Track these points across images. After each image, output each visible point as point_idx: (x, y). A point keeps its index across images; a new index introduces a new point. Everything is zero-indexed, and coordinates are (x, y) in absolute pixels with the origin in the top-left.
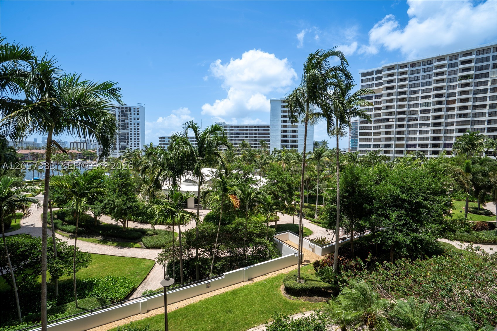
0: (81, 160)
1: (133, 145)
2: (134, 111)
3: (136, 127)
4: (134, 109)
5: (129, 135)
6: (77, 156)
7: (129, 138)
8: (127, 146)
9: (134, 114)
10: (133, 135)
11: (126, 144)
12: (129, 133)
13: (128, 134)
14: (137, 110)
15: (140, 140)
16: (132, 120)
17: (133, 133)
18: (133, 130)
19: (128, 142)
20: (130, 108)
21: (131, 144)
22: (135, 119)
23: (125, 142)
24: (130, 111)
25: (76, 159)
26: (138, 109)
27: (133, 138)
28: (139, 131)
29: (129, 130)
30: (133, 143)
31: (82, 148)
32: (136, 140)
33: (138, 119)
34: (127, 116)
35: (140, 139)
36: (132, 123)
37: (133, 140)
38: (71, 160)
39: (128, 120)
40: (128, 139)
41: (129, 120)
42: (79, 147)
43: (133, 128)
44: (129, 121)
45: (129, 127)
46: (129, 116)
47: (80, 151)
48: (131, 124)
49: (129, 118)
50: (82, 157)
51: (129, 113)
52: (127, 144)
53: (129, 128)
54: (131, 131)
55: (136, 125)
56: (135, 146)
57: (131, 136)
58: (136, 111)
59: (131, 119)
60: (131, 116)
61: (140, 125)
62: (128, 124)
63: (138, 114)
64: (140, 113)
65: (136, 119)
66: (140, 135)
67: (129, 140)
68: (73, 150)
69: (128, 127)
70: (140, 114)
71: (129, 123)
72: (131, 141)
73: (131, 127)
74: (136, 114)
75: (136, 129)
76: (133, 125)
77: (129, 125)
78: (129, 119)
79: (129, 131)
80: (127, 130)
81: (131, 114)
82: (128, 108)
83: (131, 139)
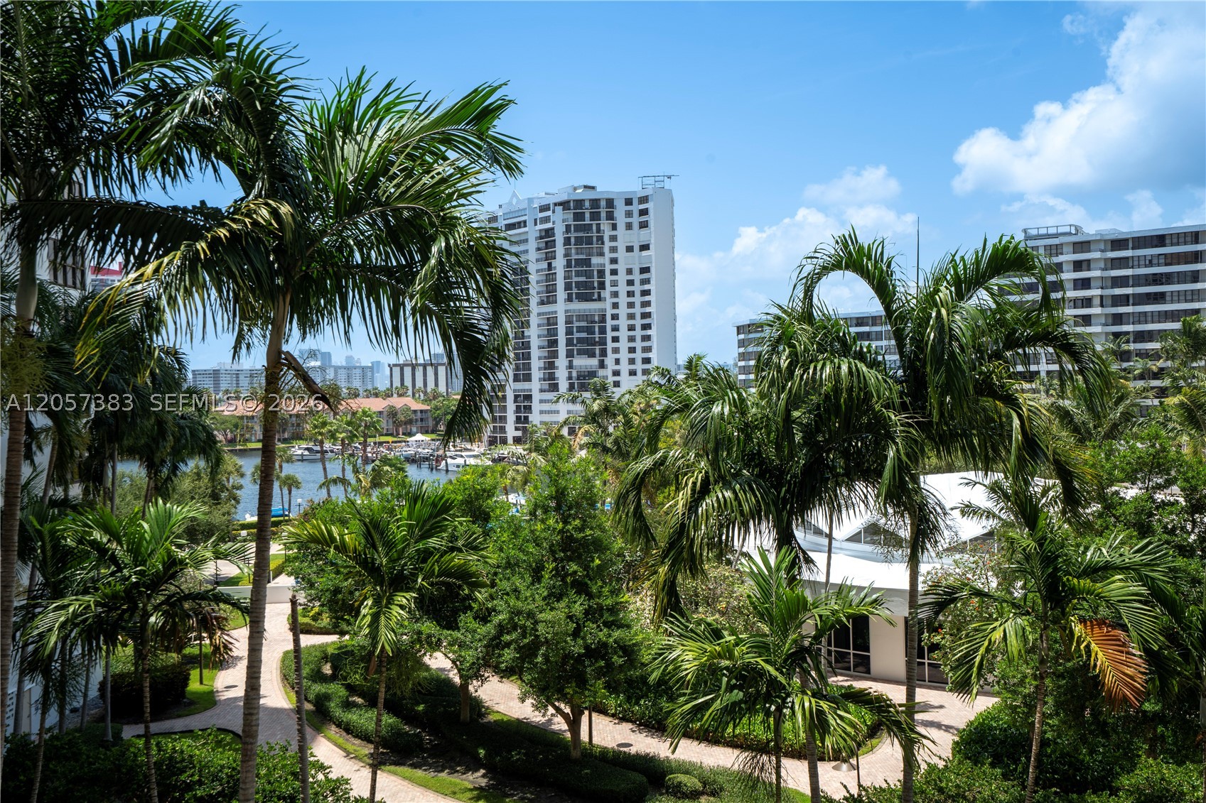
0: (426, 438)
1: (624, 367)
2: (629, 214)
3: (637, 282)
4: (629, 202)
5: (610, 323)
6: (410, 422)
7: (610, 334)
8: (601, 372)
9: (629, 226)
10: (623, 323)
11: (594, 362)
12: (609, 312)
13: (603, 319)
14: (640, 207)
15: (654, 343)
16: (621, 254)
17: (623, 311)
18: (623, 300)
19: (604, 353)
20: (610, 203)
21: (617, 362)
22: (630, 249)
23: (592, 355)
24: (610, 216)
25: (410, 434)
26: (644, 200)
27: (623, 334)
28: (647, 304)
29: (610, 301)
30: (624, 356)
31: (431, 385)
32: (639, 344)
33: (645, 247)
34: (600, 239)
35: (654, 339)
36: (621, 268)
37: (624, 345)
38: (390, 439)
39: (602, 254)
40: (603, 342)
41: (608, 255)
42: (419, 384)
43: (623, 289)
44: (606, 260)
45: (609, 288)
46: (606, 239)
47: (424, 401)
48: (614, 272)
49: (608, 244)
50: (431, 423)
51: (605, 226)
52: (602, 365)
53: (606, 294)
54: (615, 306)
55: (637, 277)
56: (633, 373)
57: (615, 329)
58: (636, 214)
59: (614, 250)
60: (613, 238)
61: (653, 275)
62: (601, 273)
63: (644, 225)
64: (651, 218)
65: (636, 249)
66: (654, 320)
67: (610, 345)
68: (400, 395)
69: (602, 285)
70: (652, 224)
71: (608, 268)
72: (616, 351)
73: (614, 284)
74: (636, 226)
75: (638, 294)
76: (622, 277)
77: (608, 278)
78: (606, 250)
79: (607, 305)
80: (600, 299)
81: (614, 227)
82: (603, 203)
83: (615, 339)
